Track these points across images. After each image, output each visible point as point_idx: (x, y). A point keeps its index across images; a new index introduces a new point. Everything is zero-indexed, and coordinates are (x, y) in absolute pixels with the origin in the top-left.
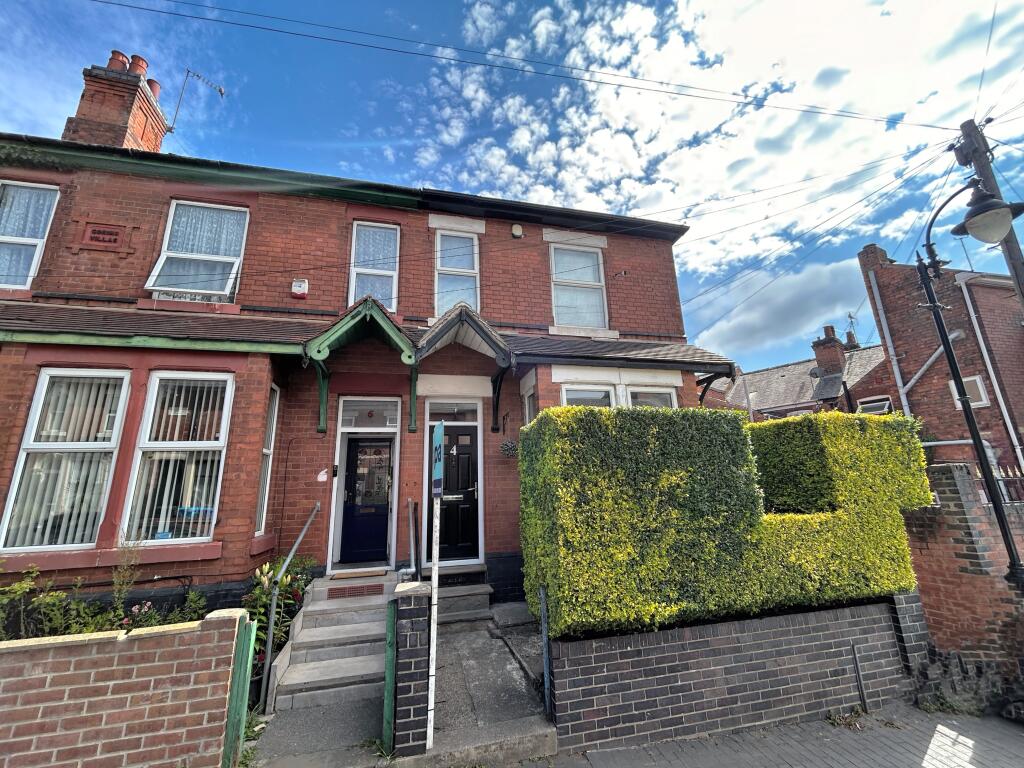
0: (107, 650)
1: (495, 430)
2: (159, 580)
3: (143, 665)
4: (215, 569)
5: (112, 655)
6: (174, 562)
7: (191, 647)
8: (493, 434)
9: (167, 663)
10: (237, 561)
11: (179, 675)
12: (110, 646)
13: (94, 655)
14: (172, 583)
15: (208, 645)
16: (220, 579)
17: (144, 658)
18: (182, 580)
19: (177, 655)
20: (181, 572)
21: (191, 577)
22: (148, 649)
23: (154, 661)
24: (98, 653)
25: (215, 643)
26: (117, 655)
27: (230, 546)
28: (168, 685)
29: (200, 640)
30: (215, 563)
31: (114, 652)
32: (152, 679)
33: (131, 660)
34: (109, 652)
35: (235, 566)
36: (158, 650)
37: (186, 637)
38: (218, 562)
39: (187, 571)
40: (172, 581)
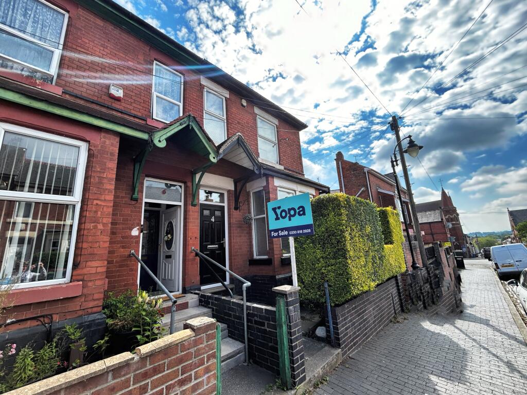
0: (123, 373)
1: (236, 208)
2: (12, 323)
3: (156, 377)
4: (74, 306)
5: (128, 376)
6: (31, 304)
7: (190, 351)
8: (235, 211)
9: (174, 369)
10: (96, 296)
11: (183, 376)
12: (126, 369)
13: (111, 382)
14: (29, 324)
15: (201, 346)
16: (80, 313)
17: (156, 371)
18: (42, 319)
19: (181, 360)
20: (39, 312)
21: (51, 315)
22: (157, 362)
23: (164, 371)
24: (114, 378)
25: (205, 344)
26: (133, 374)
27: (90, 284)
28: (177, 388)
29: (196, 343)
30: (74, 300)
31: (129, 373)
32: (164, 386)
33: (146, 375)
34: (124, 375)
35: (94, 300)
36: (166, 360)
37: (186, 343)
38: (78, 299)
39: (46, 311)
40: (29, 322)
